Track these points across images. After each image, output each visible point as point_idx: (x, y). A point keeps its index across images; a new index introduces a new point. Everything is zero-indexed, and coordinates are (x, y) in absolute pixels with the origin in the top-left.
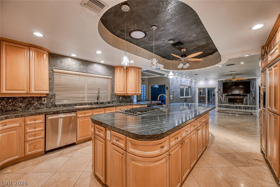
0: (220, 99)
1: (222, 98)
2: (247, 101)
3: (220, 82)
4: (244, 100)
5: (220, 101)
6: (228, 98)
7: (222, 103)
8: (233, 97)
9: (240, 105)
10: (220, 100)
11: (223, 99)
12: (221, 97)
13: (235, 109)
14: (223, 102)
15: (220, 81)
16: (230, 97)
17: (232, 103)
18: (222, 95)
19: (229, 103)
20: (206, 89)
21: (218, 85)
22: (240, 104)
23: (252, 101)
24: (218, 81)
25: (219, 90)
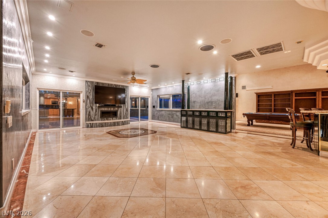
0: (89, 112)
1: (91, 111)
2: (121, 113)
3: (89, 84)
4: (119, 112)
5: (88, 117)
6: (101, 111)
7: (92, 120)
8: (107, 110)
9: (115, 120)
10: (89, 115)
11: (93, 113)
12: (90, 109)
13: (113, 126)
14: (93, 118)
15: (89, 81)
16: (103, 109)
17: (105, 119)
18: (91, 107)
19: (101, 119)
20: (61, 94)
21: (86, 88)
22: (114, 118)
23: (126, 114)
24: (86, 81)
25: (88, 97)
